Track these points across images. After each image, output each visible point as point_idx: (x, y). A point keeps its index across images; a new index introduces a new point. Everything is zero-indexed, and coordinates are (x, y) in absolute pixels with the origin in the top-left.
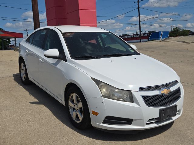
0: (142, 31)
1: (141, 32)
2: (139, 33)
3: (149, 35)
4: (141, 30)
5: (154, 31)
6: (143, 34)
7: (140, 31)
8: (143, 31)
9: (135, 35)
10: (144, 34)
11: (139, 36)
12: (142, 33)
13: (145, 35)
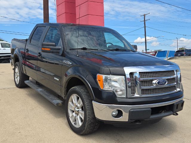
0: (148, 50)
2: (144, 51)
3: (155, 54)
5: (160, 50)
6: (149, 52)
13: (151, 54)
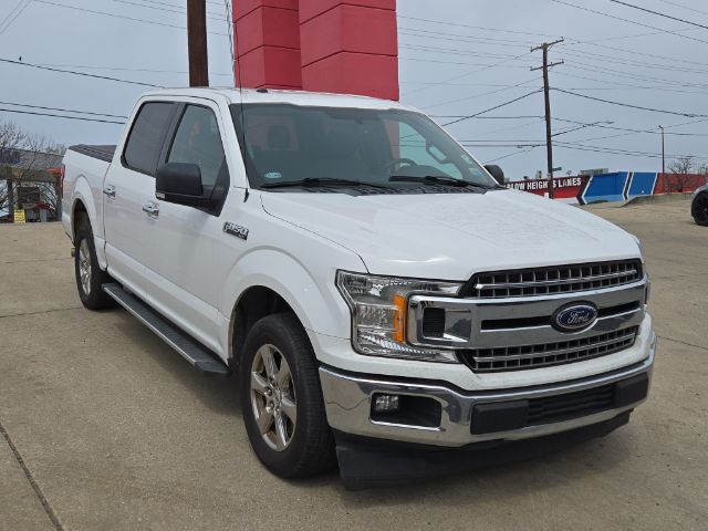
0: (556, 169)
1: (554, 173)
2: (545, 175)
3: (583, 185)
4: (554, 167)
5: (601, 171)
6: (562, 179)
7: (551, 170)
8: (560, 169)
9: (531, 181)
10: (566, 179)
11: (545, 185)
12: (556, 175)
13: (569, 183)
